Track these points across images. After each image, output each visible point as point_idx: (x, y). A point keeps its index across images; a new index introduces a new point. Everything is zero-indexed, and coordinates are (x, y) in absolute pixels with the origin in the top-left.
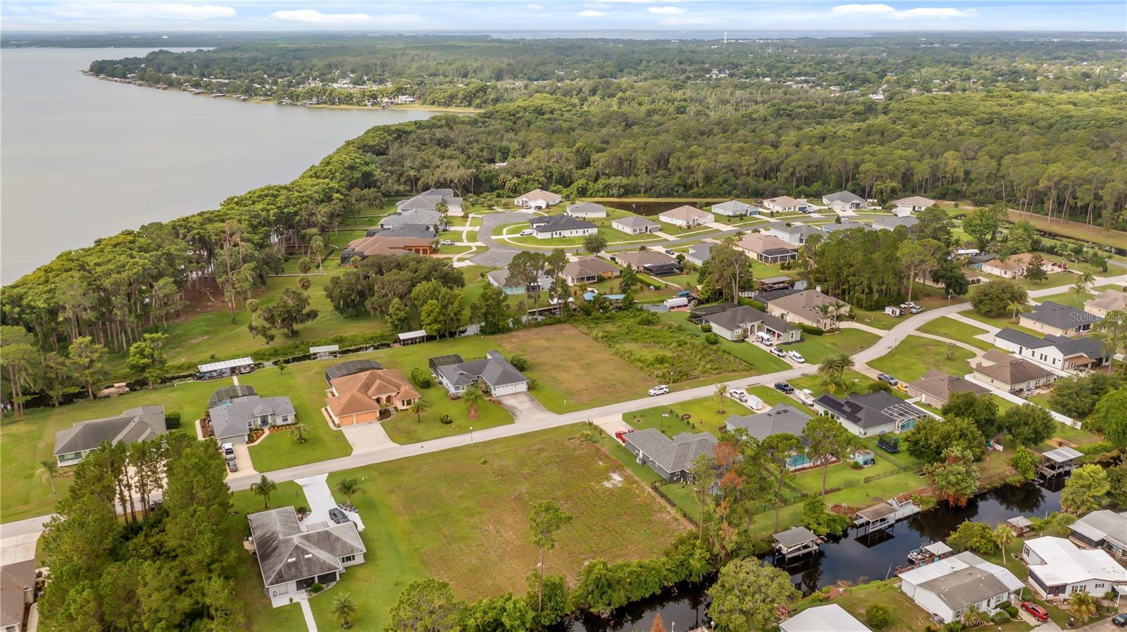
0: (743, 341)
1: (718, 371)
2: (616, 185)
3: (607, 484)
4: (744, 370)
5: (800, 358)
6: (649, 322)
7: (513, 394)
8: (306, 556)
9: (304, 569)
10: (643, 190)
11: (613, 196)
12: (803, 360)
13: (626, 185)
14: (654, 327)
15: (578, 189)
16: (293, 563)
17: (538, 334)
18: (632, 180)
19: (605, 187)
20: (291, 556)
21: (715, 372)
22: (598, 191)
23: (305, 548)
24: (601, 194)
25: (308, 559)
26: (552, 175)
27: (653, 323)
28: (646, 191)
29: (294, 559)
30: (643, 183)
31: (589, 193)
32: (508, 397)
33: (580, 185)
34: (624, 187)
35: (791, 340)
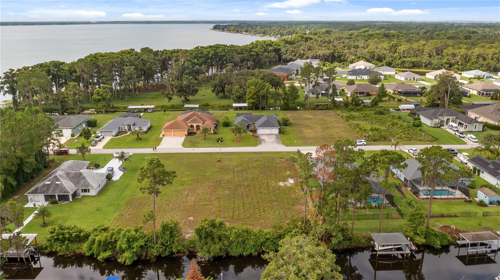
0: (439, 127)
1: (409, 139)
2: (408, 62)
3: (281, 184)
4: (428, 141)
5: (474, 139)
6: (381, 113)
7: (269, 134)
8: (57, 183)
9: (52, 189)
10: (424, 65)
11: (406, 68)
12: (477, 140)
13: (414, 62)
14: (383, 116)
15: (386, 63)
16: (48, 185)
17: (311, 112)
18: (418, 59)
19: (402, 62)
20: (49, 181)
21: (407, 139)
22: (398, 65)
23: (59, 178)
24: (399, 66)
25: (57, 184)
26: (374, 55)
27: (383, 114)
28: (426, 66)
29: (49, 183)
30: (424, 61)
31: (393, 65)
32: (265, 135)
33: (388, 61)
34: (413, 63)
35: (474, 130)
